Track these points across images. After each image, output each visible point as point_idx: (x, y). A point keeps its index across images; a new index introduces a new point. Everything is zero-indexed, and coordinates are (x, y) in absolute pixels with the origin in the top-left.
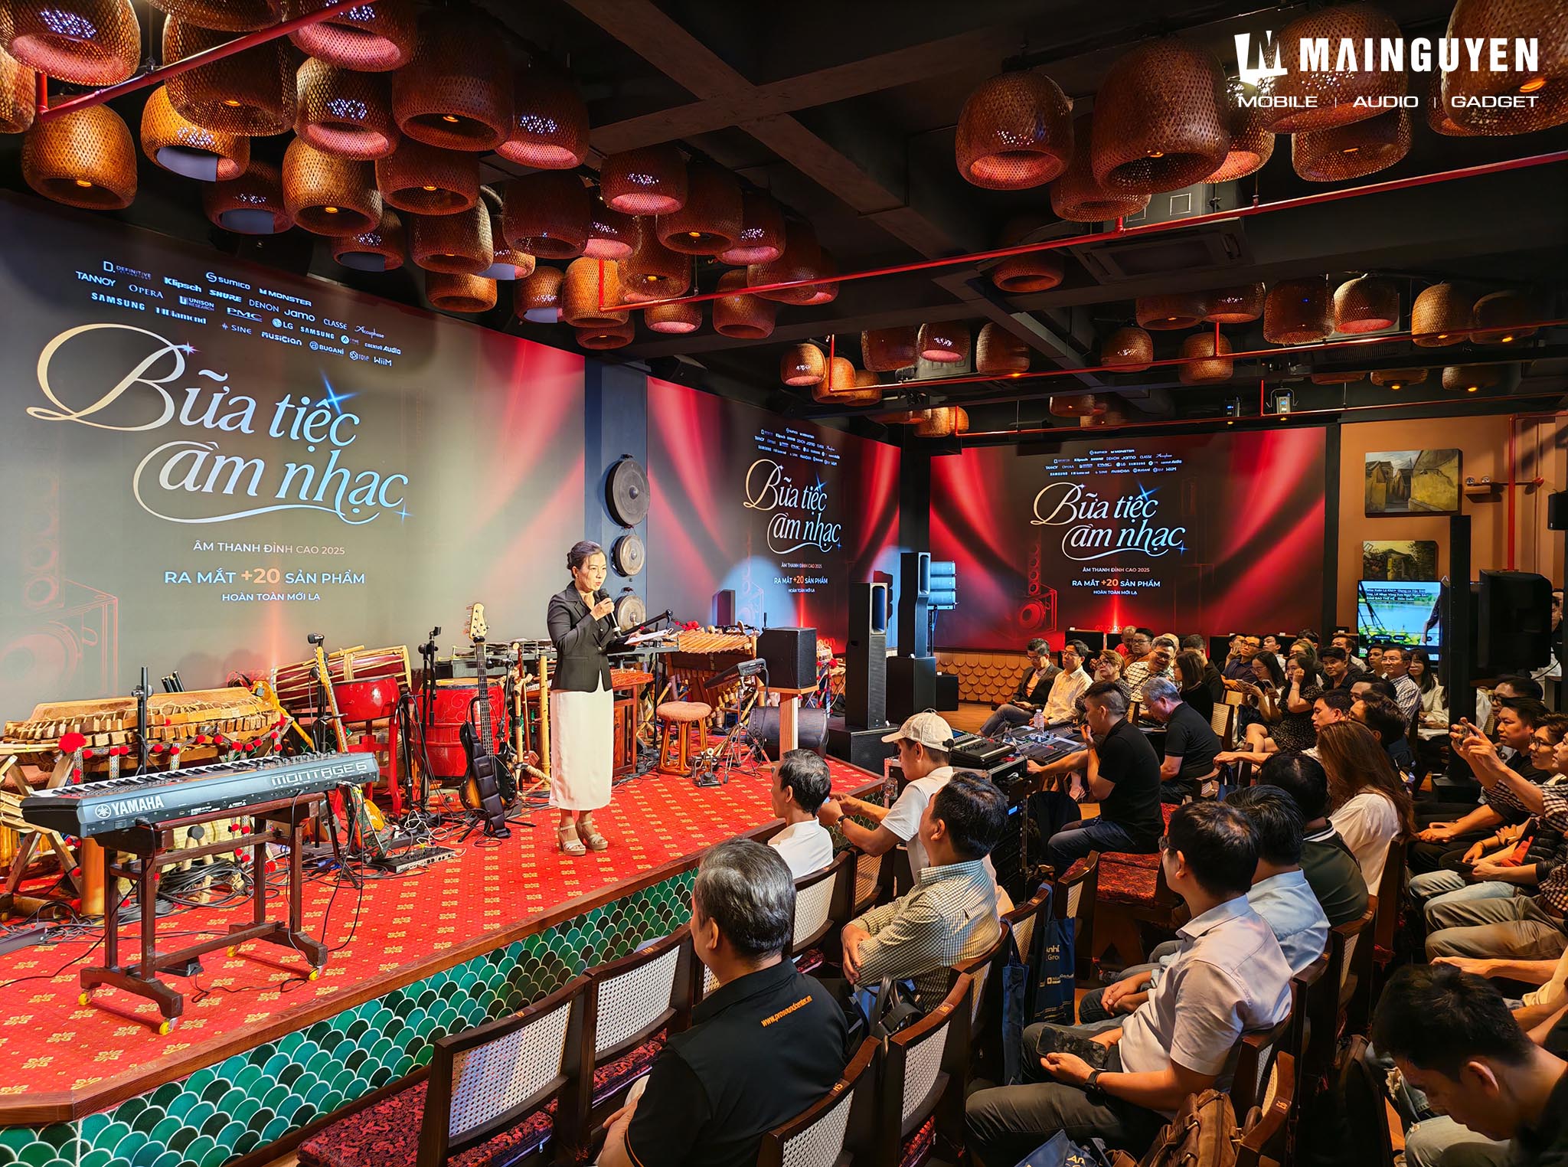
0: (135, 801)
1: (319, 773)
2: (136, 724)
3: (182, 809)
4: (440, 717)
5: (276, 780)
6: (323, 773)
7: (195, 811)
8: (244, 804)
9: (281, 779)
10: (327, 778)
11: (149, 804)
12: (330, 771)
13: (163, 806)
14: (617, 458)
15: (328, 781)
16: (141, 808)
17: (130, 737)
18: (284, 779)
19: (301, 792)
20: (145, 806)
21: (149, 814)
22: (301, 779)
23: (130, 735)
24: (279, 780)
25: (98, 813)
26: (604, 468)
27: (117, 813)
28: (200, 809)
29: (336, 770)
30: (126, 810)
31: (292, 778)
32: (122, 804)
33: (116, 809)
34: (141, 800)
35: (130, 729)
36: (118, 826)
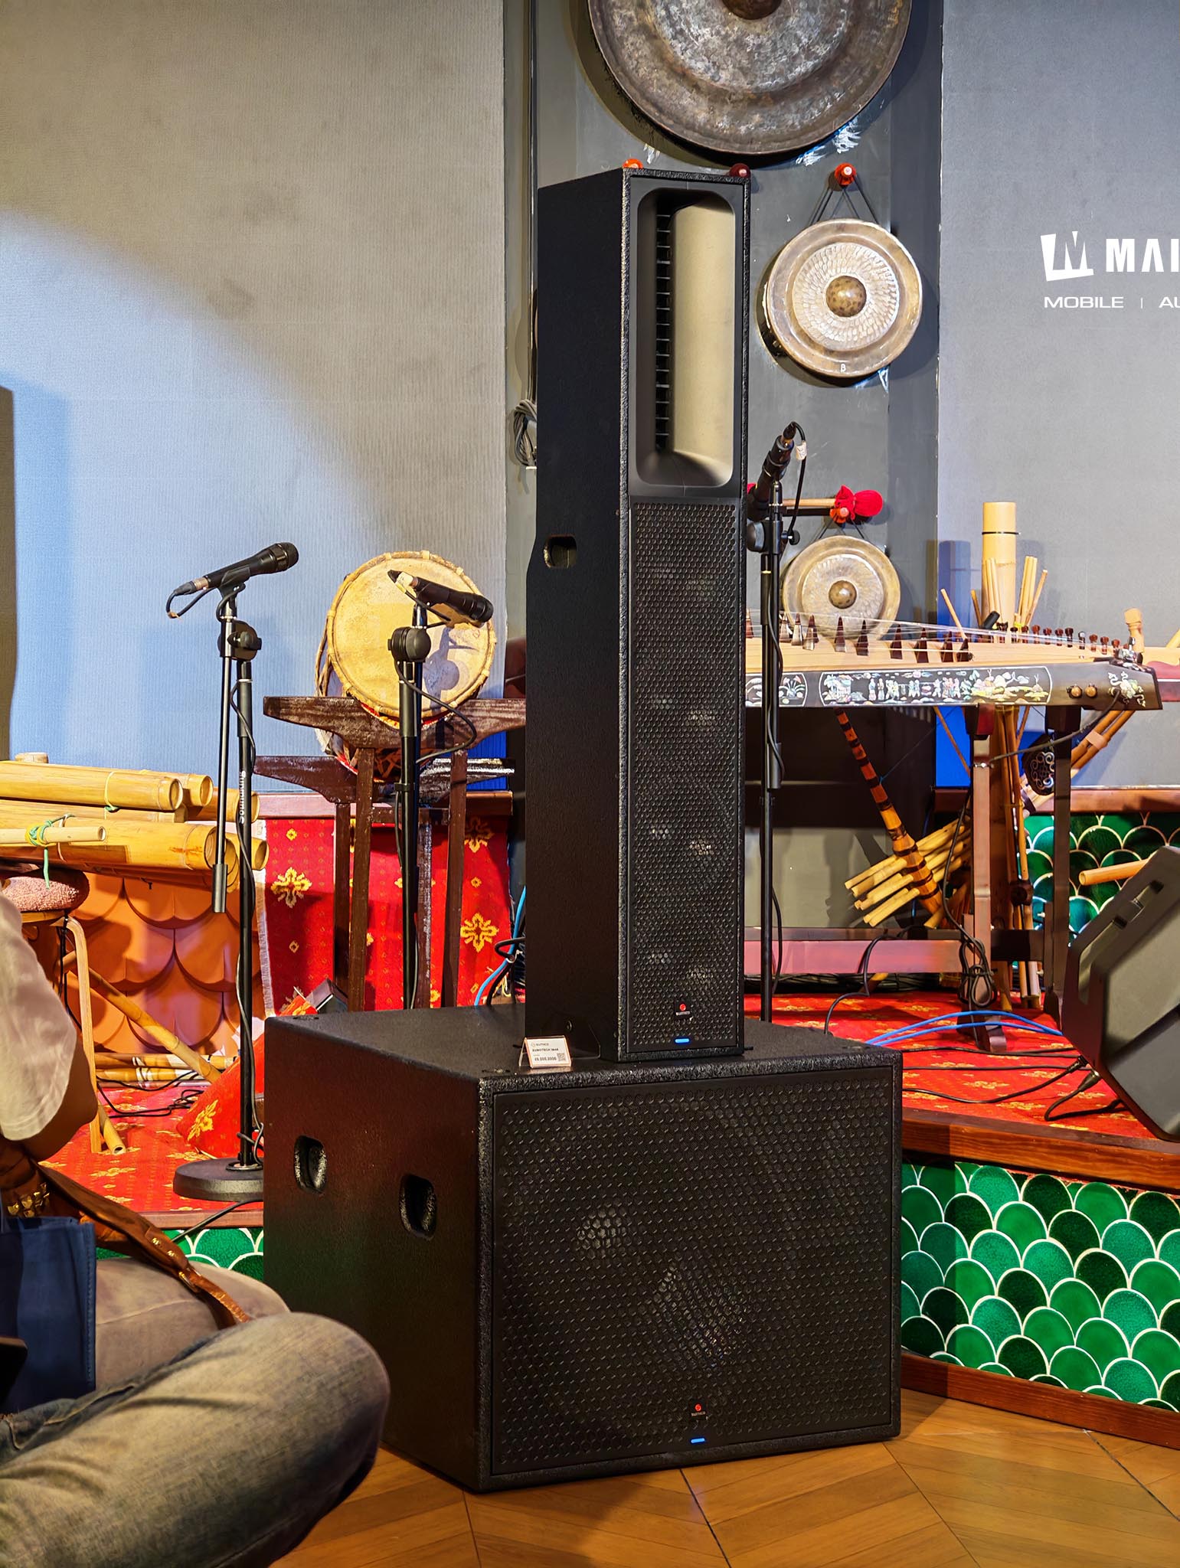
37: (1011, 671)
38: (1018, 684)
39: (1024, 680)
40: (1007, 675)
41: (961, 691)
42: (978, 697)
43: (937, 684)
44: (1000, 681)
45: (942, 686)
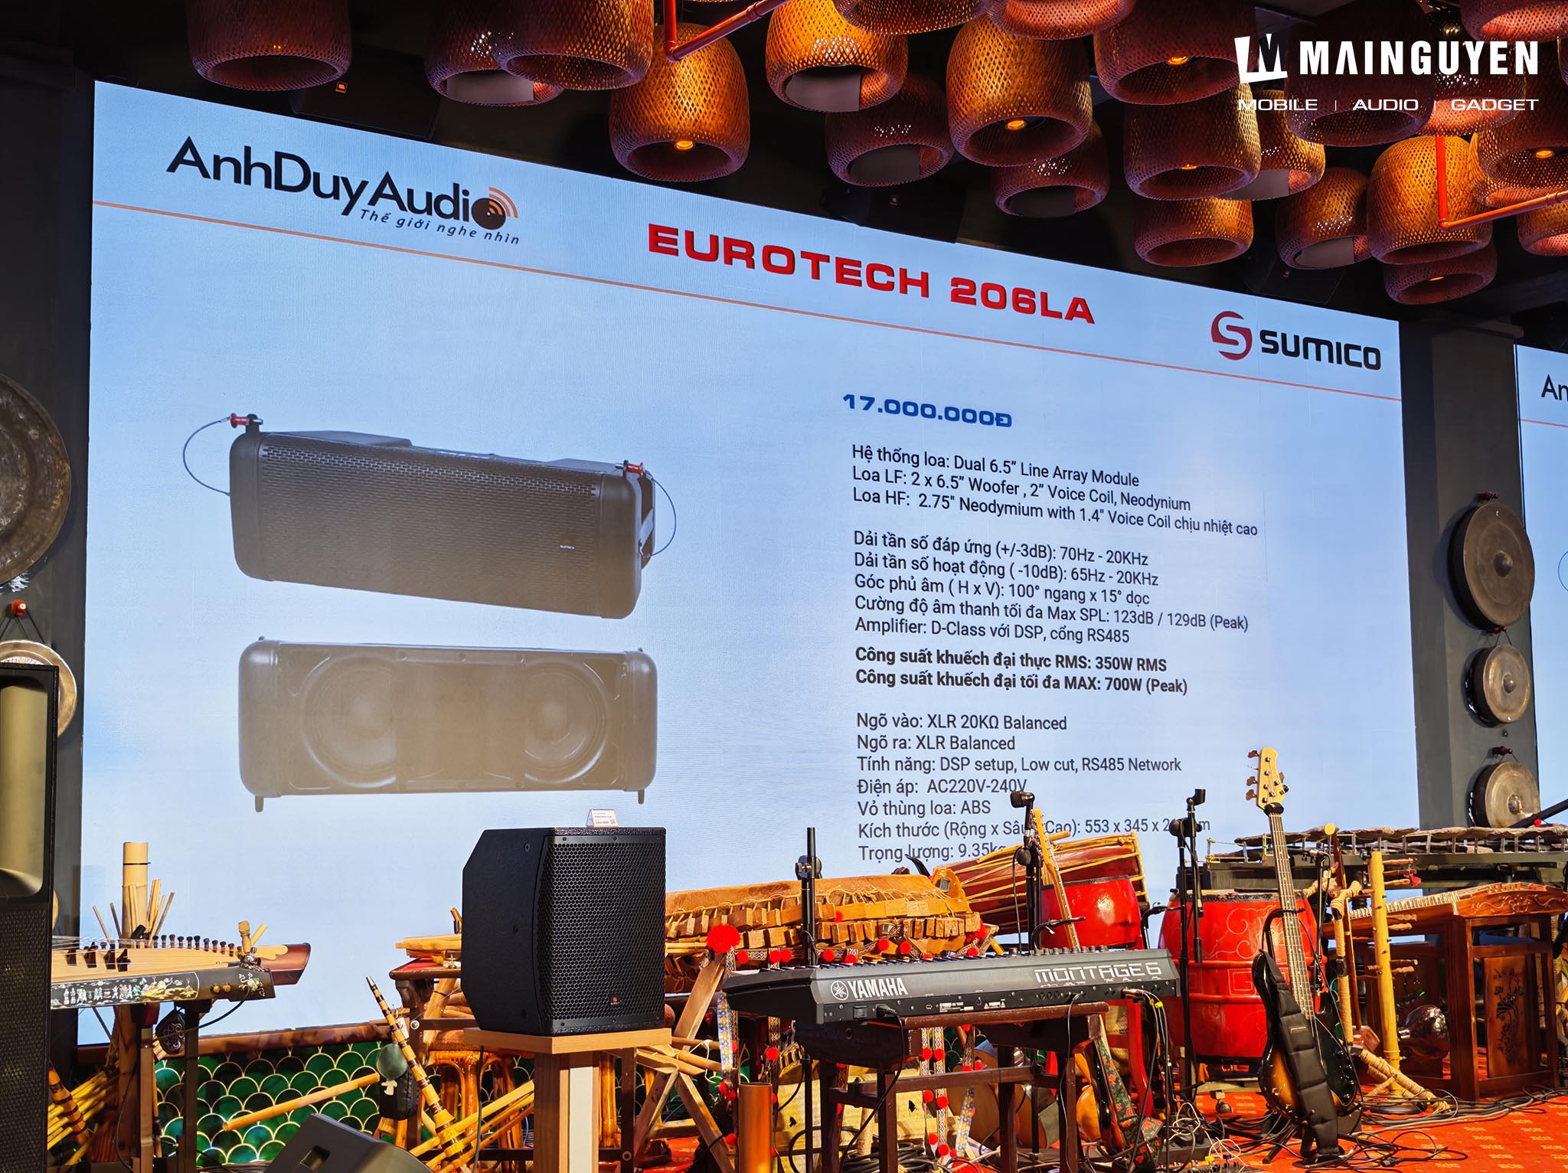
0: (873, 981)
1: (1096, 972)
2: (798, 917)
3: (929, 1000)
4: (1208, 948)
5: (1040, 974)
6: (1101, 972)
7: (945, 1006)
8: (1003, 1005)
9: (1047, 973)
10: (1108, 980)
11: (890, 987)
12: (1111, 971)
13: (906, 993)
14: (1467, 502)
15: (1110, 985)
16: (882, 991)
17: (791, 935)
18: (1050, 974)
19: (1077, 996)
20: (885, 990)
21: (892, 1002)
22: (1073, 978)
23: (791, 931)
24: (1044, 974)
25: (835, 992)
26: (1443, 523)
27: (856, 996)
28: (949, 1004)
29: (1119, 969)
30: (864, 992)
31: (1062, 975)
32: (860, 982)
33: (854, 989)
34: (881, 981)
35: (791, 925)
36: (860, 1013)
37: (169, 977)
38: (173, 986)
39: (179, 983)
40: (167, 980)
41: (133, 993)
42: (146, 997)
43: (115, 990)
44: (162, 985)
45: (119, 991)
